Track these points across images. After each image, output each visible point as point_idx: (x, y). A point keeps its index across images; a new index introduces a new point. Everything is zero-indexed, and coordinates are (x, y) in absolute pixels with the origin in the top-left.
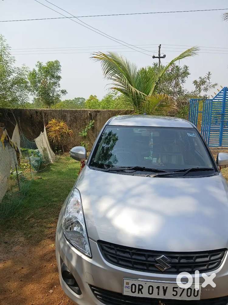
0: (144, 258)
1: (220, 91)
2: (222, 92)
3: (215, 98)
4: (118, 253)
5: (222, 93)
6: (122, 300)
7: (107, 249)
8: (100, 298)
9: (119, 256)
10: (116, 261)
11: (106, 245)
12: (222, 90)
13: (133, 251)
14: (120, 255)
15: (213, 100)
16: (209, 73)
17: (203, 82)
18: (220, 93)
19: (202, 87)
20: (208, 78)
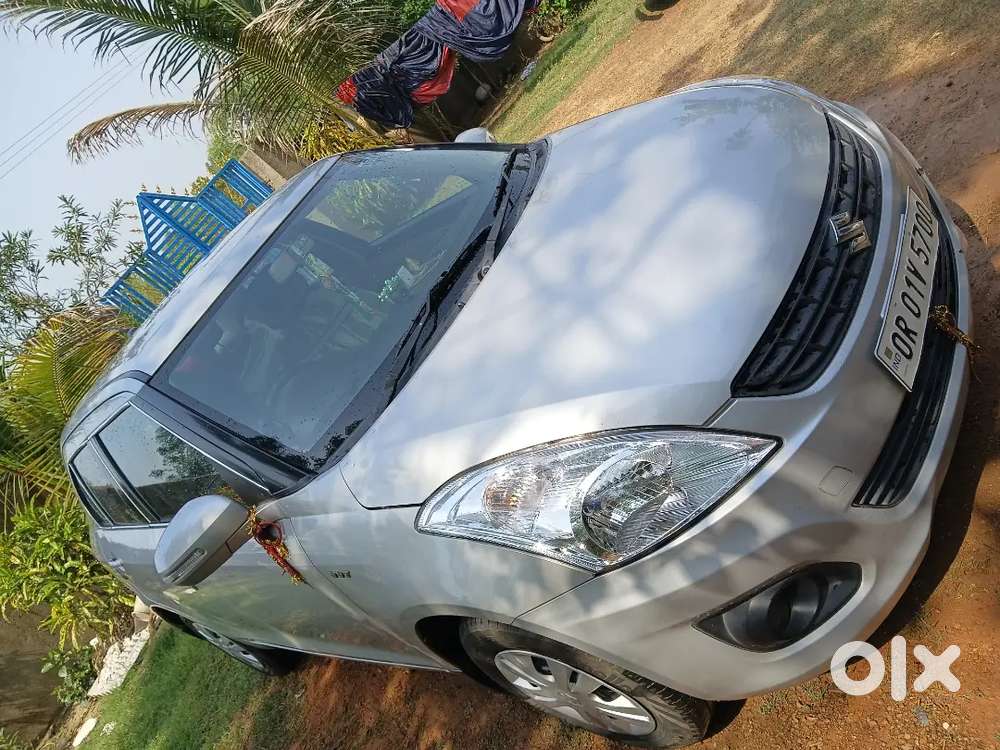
0: (827, 272)
1: (139, 215)
2: (146, 211)
3: (152, 240)
4: (794, 336)
5: (149, 214)
6: (913, 420)
7: (771, 369)
8: (893, 497)
9: (803, 337)
10: (816, 355)
11: (756, 366)
12: (142, 209)
13: (799, 290)
14: (801, 331)
15: (154, 248)
16: (65, 200)
17: (76, 235)
18: (144, 218)
19: (90, 245)
20: (77, 212)
